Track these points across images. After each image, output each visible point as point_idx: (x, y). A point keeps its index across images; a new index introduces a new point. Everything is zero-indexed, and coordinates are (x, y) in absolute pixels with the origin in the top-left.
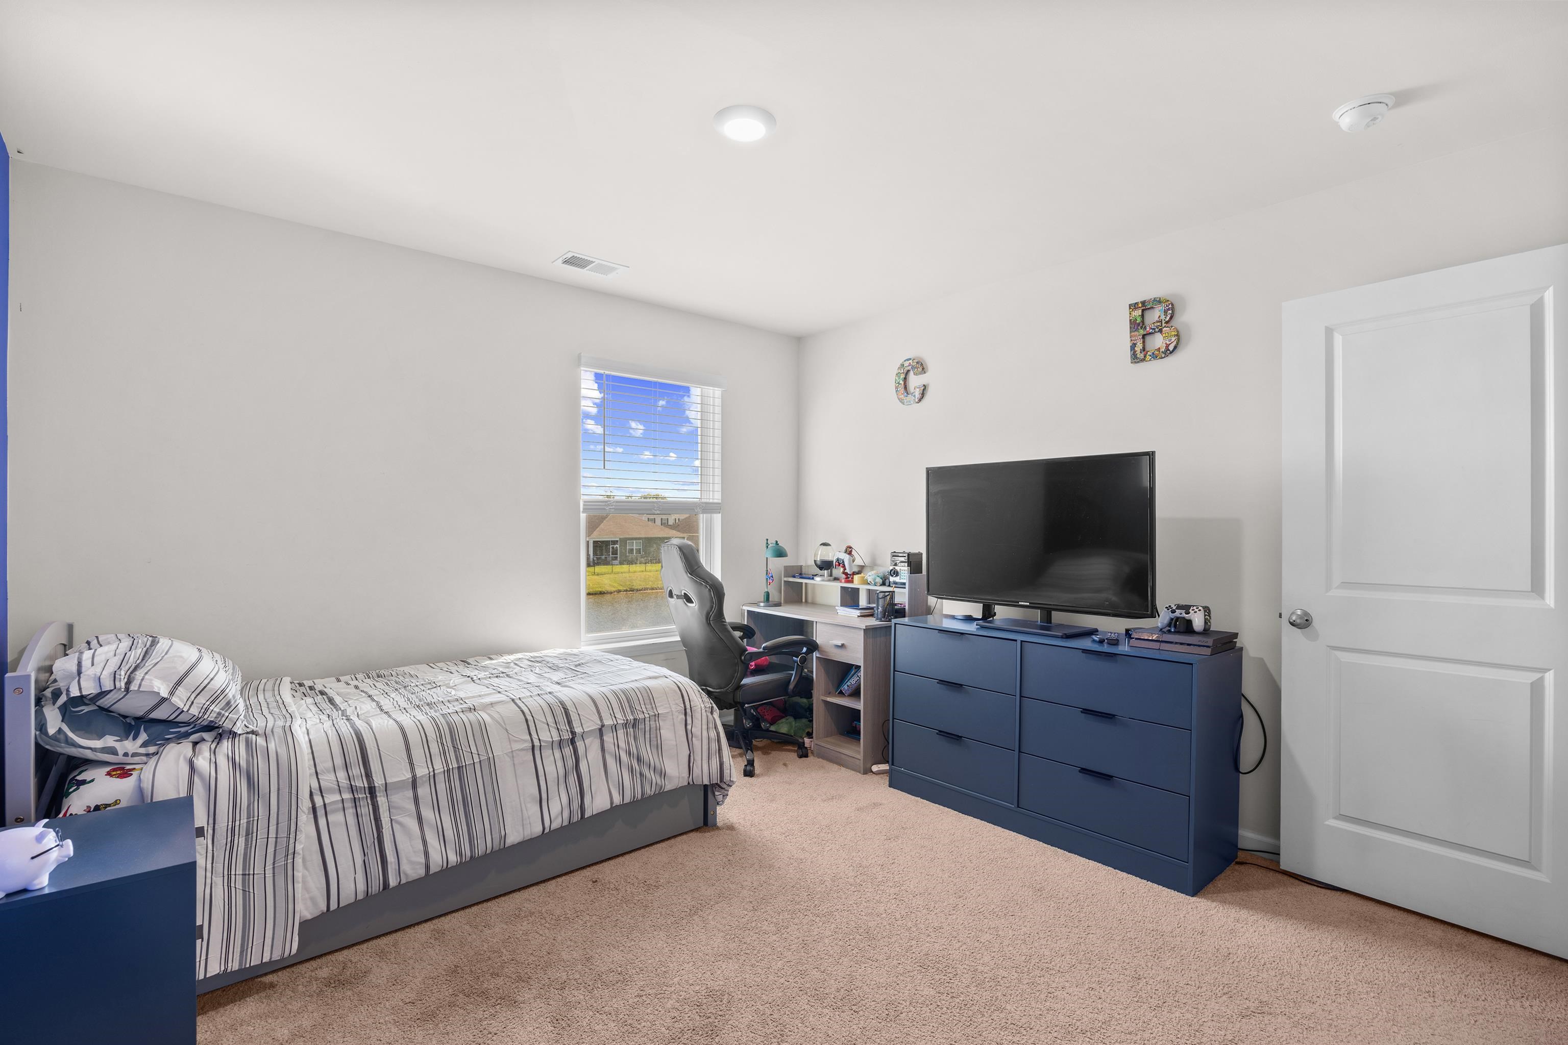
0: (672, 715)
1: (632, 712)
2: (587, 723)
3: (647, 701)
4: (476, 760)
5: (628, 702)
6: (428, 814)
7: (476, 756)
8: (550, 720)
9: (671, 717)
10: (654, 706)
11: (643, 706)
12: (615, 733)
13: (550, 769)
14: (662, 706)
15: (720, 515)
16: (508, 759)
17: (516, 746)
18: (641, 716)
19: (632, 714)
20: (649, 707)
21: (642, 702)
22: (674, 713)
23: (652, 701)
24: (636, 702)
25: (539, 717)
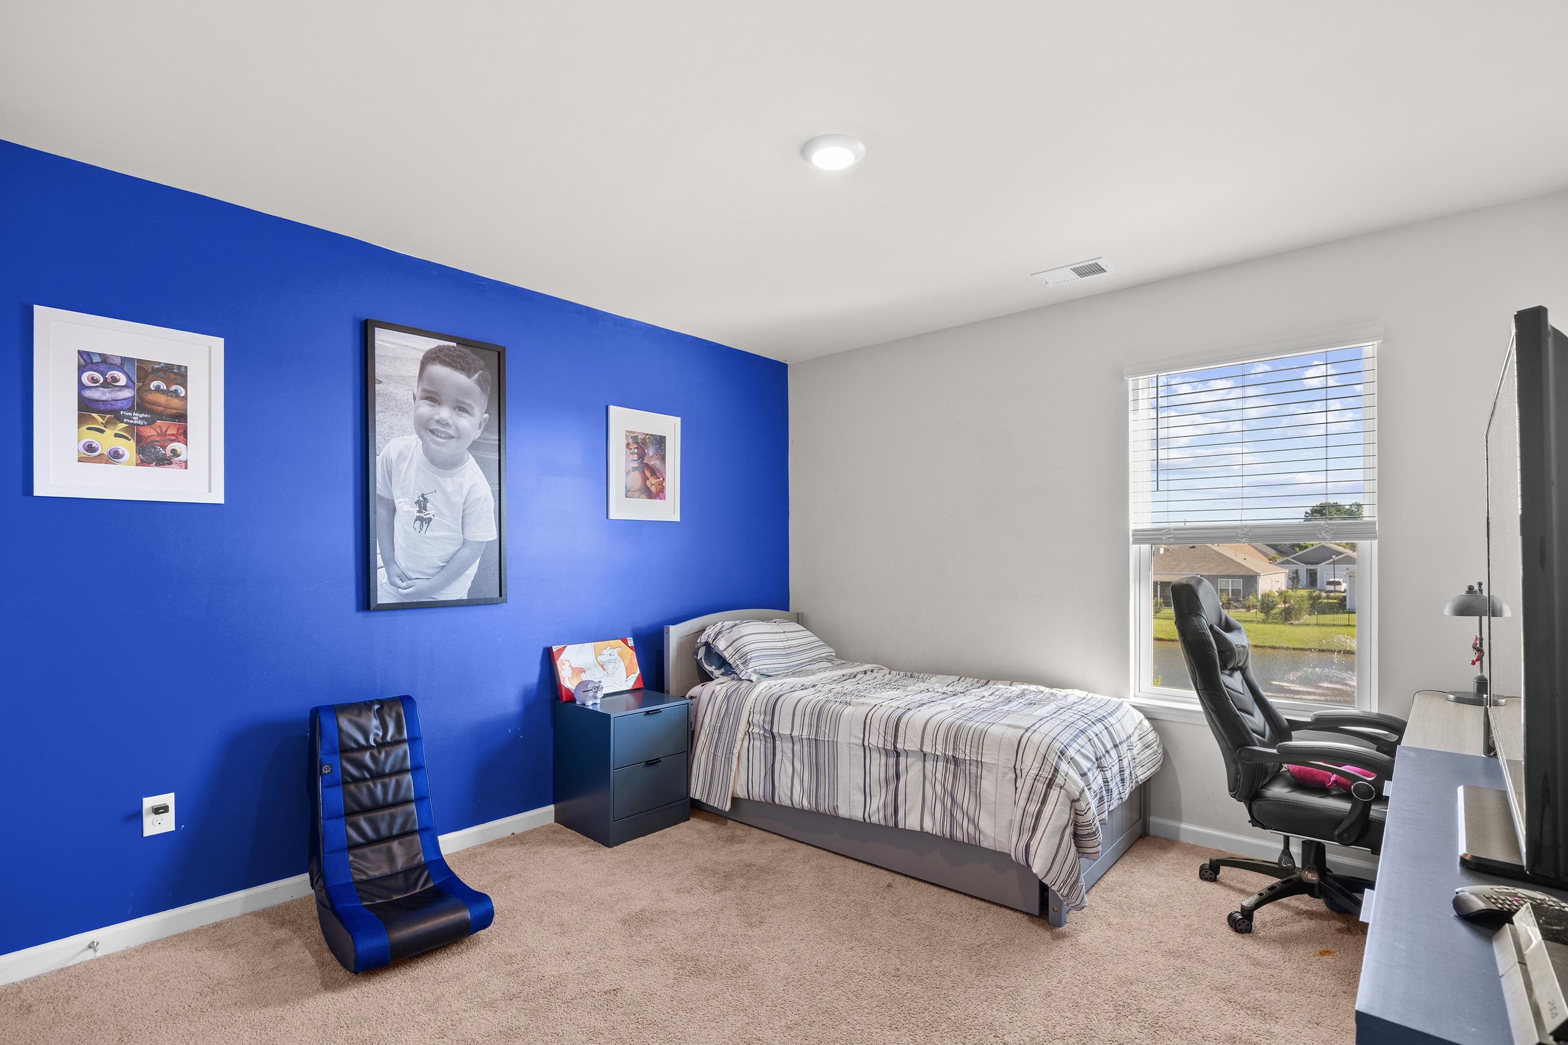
0: (998, 768)
1: (954, 748)
2: (909, 742)
3: (975, 744)
4: (826, 739)
5: (955, 738)
6: (798, 765)
7: (827, 736)
8: (882, 728)
9: (996, 771)
10: (980, 751)
11: (968, 747)
12: (935, 763)
13: (875, 770)
14: (990, 755)
15: (1377, 541)
16: (847, 748)
17: (853, 740)
18: (962, 756)
19: (954, 751)
20: (974, 750)
21: (969, 743)
22: (1000, 767)
23: (980, 746)
24: (963, 741)
25: (875, 724)
